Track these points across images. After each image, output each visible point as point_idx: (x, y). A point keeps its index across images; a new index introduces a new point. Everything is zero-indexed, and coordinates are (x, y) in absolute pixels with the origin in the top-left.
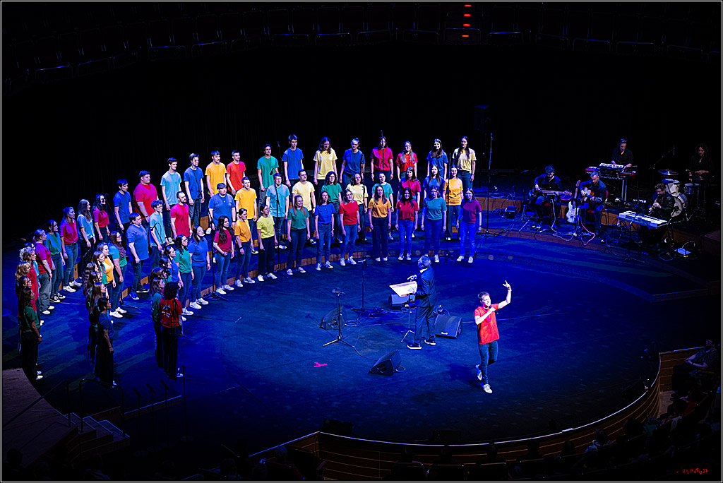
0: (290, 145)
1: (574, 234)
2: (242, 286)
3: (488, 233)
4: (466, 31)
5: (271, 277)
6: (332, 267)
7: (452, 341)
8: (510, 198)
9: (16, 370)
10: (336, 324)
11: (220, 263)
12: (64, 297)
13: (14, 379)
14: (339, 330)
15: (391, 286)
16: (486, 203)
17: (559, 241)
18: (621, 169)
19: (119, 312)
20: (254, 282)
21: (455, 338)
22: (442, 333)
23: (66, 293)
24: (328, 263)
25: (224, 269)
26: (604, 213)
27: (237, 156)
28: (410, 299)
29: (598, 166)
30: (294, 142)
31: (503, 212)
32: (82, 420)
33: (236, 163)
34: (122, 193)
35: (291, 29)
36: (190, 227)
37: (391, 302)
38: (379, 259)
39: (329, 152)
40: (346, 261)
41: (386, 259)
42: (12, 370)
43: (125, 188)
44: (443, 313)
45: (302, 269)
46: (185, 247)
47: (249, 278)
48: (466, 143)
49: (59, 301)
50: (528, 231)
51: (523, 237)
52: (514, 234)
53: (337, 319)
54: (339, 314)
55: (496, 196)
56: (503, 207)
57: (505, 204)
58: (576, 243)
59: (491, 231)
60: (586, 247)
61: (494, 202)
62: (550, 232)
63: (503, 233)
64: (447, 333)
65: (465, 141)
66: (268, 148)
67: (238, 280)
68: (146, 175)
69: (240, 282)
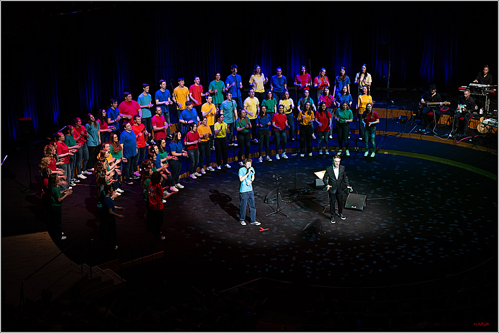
1: (450, 135)
2: (205, 173)
3: (386, 135)
5: (227, 167)
6: (271, 160)
7: (360, 212)
8: (403, 109)
9: (43, 233)
10: (276, 200)
13: (41, 240)
14: (278, 205)
15: (315, 173)
16: (385, 113)
17: (439, 140)
18: (485, 88)
21: (361, 210)
22: (353, 207)
24: (268, 157)
25: (195, 161)
26: (472, 120)
27: (198, 80)
29: (468, 86)
30: (235, 70)
31: (397, 119)
32: (91, 269)
33: (196, 85)
34: (113, 108)
37: (316, 184)
41: (311, 154)
42: (40, 233)
44: (353, 193)
49: (75, 185)
50: (416, 133)
51: (412, 137)
52: (406, 136)
53: (276, 196)
54: (278, 193)
55: (392, 107)
56: (398, 116)
57: (399, 113)
58: (451, 142)
59: (389, 133)
60: (458, 145)
61: (392, 112)
62: (432, 134)
63: (398, 134)
64: (356, 207)
65: (364, 68)
66: (218, 74)
67: (203, 169)
68: (129, 96)
69: (204, 170)
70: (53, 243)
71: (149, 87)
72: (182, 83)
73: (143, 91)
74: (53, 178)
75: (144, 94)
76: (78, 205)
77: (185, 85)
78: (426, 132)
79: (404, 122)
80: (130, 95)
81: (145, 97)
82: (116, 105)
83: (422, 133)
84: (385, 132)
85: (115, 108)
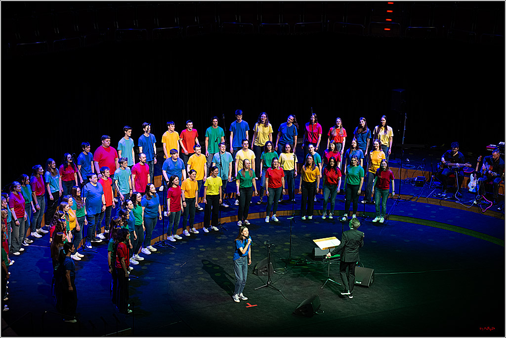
1: (475, 202)
2: (189, 235)
3: (400, 198)
4: (388, 25)
5: (213, 229)
7: (365, 289)
8: (420, 169)
10: (266, 271)
14: (269, 277)
15: (314, 240)
16: (399, 172)
17: (461, 207)
19: (78, 256)
20: (198, 232)
21: (367, 287)
22: (357, 282)
25: (175, 221)
27: (190, 125)
29: (497, 144)
30: (240, 117)
31: (413, 181)
33: (189, 130)
34: (85, 153)
35: (238, 18)
37: (314, 254)
38: (304, 218)
39: (266, 126)
41: (311, 217)
47: (194, 229)
48: (385, 121)
49: (28, 245)
50: (434, 198)
51: (430, 203)
52: (422, 200)
53: (267, 267)
54: (269, 262)
55: (407, 167)
56: (414, 177)
57: (415, 174)
58: (476, 210)
59: (402, 197)
60: (484, 214)
61: (406, 172)
62: (454, 200)
63: (412, 198)
64: (360, 283)
65: (384, 121)
66: (216, 120)
67: (186, 230)
68: (107, 140)
69: (187, 232)
71: (130, 130)
72: (172, 127)
73: (124, 135)
75: (126, 138)
76: (32, 270)
78: (446, 197)
79: (421, 185)
81: (126, 142)
82: (88, 149)
83: (441, 198)
84: (398, 195)
85: (87, 153)
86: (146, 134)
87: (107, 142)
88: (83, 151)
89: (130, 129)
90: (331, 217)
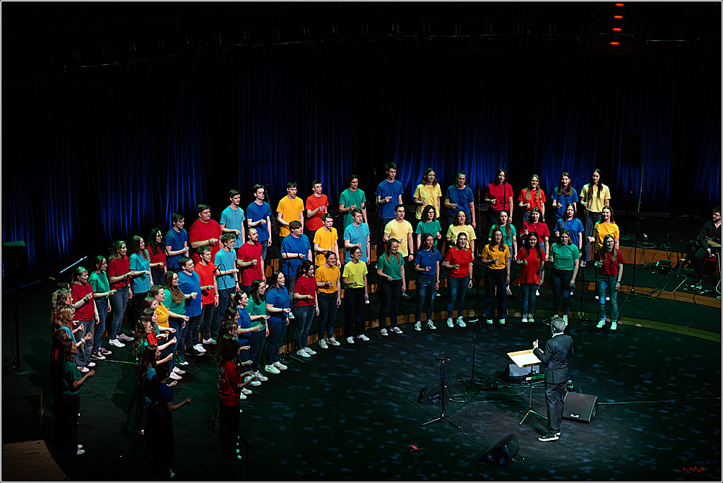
0: (387, 176)
2: (327, 347)
3: (634, 292)
4: (615, 36)
6: (435, 328)
7: (584, 425)
8: (663, 249)
9: (35, 442)
10: (439, 398)
11: (301, 319)
12: (110, 352)
13: (34, 453)
14: (443, 407)
15: (508, 354)
16: (633, 254)
19: (177, 373)
20: (338, 344)
21: (587, 422)
22: (572, 415)
23: (113, 348)
24: (430, 323)
25: (306, 327)
27: (318, 187)
28: (532, 371)
30: (393, 172)
31: (653, 267)
33: (316, 195)
34: (176, 229)
35: (395, 28)
36: (263, 272)
37: (509, 374)
40: (454, 322)
41: (503, 321)
42: (30, 442)
43: (181, 224)
44: (574, 390)
45: (398, 329)
46: (261, 296)
47: (332, 339)
48: (599, 177)
49: (103, 357)
50: (685, 292)
51: (679, 299)
52: (667, 295)
53: (440, 392)
54: (443, 386)
55: (645, 246)
56: (654, 261)
57: (657, 257)
59: (638, 290)
61: (643, 253)
62: (713, 294)
63: (653, 292)
64: (577, 416)
65: (597, 176)
66: (355, 180)
67: (322, 340)
68: (205, 211)
69: (325, 343)
70: (53, 461)
71: (239, 196)
72: (293, 191)
73: (229, 203)
74: (67, 347)
75: (232, 206)
76: (98, 395)
77: (297, 195)
78: (702, 290)
79: (665, 272)
80: (208, 210)
81: (233, 213)
84: (631, 287)
85: (180, 229)
86: (258, 202)
87: (206, 214)
88: (174, 225)
89: (237, 194)
90: (532, 320)
